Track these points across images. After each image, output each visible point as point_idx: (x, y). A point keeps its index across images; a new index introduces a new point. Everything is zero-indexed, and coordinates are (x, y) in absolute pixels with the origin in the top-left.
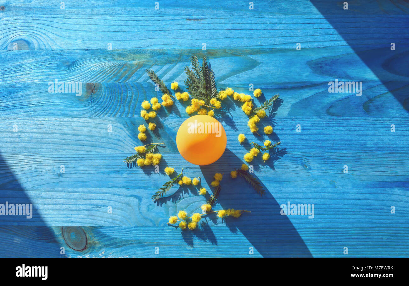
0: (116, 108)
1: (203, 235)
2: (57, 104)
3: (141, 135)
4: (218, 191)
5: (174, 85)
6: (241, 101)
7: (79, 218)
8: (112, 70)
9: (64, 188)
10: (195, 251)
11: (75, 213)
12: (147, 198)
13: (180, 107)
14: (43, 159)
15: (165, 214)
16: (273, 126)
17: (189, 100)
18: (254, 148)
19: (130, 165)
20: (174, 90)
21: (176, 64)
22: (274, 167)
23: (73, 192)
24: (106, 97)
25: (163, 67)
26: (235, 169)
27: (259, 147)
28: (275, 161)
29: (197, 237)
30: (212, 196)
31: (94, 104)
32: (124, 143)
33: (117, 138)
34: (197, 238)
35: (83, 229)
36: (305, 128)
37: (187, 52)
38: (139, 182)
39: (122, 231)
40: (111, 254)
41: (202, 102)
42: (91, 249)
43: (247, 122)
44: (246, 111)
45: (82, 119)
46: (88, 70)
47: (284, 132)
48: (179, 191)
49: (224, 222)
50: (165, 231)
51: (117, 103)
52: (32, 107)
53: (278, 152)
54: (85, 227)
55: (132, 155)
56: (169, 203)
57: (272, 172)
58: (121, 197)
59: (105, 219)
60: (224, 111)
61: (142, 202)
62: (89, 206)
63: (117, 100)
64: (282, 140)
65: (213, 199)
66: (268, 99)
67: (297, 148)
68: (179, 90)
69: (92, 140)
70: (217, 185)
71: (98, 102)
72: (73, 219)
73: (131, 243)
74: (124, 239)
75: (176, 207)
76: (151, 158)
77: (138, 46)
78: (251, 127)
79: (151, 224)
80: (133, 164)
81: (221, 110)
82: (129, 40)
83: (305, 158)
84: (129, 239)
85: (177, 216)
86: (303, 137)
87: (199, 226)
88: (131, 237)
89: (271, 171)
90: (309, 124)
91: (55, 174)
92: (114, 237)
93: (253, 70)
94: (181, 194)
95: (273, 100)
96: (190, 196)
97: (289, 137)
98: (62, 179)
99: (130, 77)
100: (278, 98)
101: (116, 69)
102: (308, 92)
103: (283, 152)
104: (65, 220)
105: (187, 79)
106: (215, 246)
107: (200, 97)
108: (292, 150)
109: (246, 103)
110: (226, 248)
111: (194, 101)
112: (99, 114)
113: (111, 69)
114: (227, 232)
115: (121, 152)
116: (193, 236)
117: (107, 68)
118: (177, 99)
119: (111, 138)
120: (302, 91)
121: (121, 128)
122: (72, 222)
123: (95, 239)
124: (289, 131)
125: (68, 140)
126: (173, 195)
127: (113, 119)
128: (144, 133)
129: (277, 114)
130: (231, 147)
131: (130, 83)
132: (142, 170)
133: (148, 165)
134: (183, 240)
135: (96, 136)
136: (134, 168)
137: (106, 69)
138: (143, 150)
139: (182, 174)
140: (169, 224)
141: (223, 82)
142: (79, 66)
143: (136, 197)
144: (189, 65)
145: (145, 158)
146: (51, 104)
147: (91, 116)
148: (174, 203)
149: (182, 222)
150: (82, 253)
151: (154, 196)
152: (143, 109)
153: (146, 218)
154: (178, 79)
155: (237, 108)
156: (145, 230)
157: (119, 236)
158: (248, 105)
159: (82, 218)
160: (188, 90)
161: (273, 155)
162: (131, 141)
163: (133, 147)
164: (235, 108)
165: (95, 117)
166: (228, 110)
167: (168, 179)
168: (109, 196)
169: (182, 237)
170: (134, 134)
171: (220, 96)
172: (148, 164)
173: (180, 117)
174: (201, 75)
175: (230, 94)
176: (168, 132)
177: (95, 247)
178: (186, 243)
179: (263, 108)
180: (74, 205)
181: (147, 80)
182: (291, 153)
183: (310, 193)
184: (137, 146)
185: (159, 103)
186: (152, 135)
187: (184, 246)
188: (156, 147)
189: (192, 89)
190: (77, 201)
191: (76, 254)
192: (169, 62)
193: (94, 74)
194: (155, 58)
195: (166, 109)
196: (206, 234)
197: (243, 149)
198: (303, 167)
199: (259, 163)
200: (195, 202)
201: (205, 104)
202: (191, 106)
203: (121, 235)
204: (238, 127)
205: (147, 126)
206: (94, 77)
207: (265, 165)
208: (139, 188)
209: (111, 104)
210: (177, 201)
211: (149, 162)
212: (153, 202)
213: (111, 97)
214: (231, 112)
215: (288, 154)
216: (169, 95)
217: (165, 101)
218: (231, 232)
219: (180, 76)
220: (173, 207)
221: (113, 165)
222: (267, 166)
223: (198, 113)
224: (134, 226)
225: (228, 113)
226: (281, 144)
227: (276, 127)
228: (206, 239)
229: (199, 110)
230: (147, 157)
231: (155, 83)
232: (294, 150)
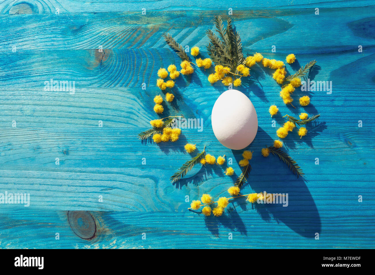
0: (128, 77)
1: (230, 223)
2: (63, 72)
3: (157, 108)
4: (247, 170)
5: (195, 50)
6: (272, 68)
7: (87, 202)
8: (124, 35)
9: (70, 167)
10: (221, 242)
11: (83, 196)
12: (165, 179)
13: (202, 76)
14: (48, 134)
16: (310, 96)
17: (212, 66)
19: (144, 141)
20: (194, 57)
21: (196, 27)
22: (312, 144)
23: (80, 172)
24: (117, 65)
25: (182, 31)
26: (266, 146)
27: (295, 121)
28: (314, 138)
29: (223, 224)
30: (241, 176)
31: (104, 72)
32: (138, 116)
33: (130, 110)
34: (222, 226)
35: (92, 214)
36: (348, 98)
37: (209, 14)
38: (156, 160)
39: (136, 217)
40: (123, 244)
41: (228, 69)
42: (101, 238)
43: (279, 92)
44: (278, 79)
45: (91, 90)
46: (97, 36)
47: (322, 103)
48: (202, 172)
49: (254, 207)
50: (186, 217)
51: (129, 71)
52: (35, 76)
53: (316, 126)
54: (94, 212)
55: (146, 131)
56: (190, 185)
57: (310, 150)
58: (135, 177)
59: (116, 203)
60: (252, 80)
61: (159, 184)
62: (98, 188)
63: (130, 68)
64: (320, 112)
65: (242, 181)
66: (303, 67)
67: (339, 122)
68: (200, 56)
69: (102, 113)
70: (246, 165)
71: (109, 70)
72: (80, 203)
74: (138, 227)
75: (198, 189)
76: (169, 133)
77: (153, 8)
78: (284, 97)
79: (169, 209)
80: (148, 140)
81: (249, 79)
83: (349, 133)
84: (144, 226)
85: (200, 200)
86: (345, 109)
87: (225, 212)
88: (147, 224)
89: (309, 149)
90: (351, 94)
91: (61, 151)
92: (126, 223)
93: (285, 33)
94: (204, 175)
95: (309, 67)
96: (214, 178)
97: (329, 109)
98: (68, 157)
99: (145, 43)
100: (314, 65)
101: (128, 34)
102: (349, 58)
103: (322, 127)
104: (72, 203)
105: (210, 44)
106: (245, 236)
107: (224, 63)
108: (332, 124)
109: (278, 70)
110: (257, 238)
111: (218, 68)
112: (110, 84)
113: (122, 34)
114: (259, 220)
115: (134, 126)
116: (217, 224)
117: (119, 33)
118: (198, 66)
119: (123, 111)
120: (343, 56)
121: (134, 100)
122: (79, 206)
123: (105, 226)
124: (329, 102)
125: (74, 113)
126: (194, 176)
127: (125, 89)
128: (160, 105)
130: (262, 120)
131: (144, 49)
132: (158, 147)
133: (166, 142)
134: (207, 229)
135: (106, 109)
136: (149, 145)
137: (118, 34)
138: (160, 124)
139: (205, 152)
140: (190, 210)
141: (249, 47)
142: (87, 31)
143: (152, 177)
144: (211, 28)
145: (162, 133)
146: (57, 72)
147: (100, 86)
148: (196, 185)
149: (205, 207)
150: (91, 242)
151: (173, 177)
152: (160, 78)
153: (164, 202)
154: (198, 44)
155: (267, 76)
156: (163, 217)
157: (132, 223)
158: (280, 73)
159: (90, 202)
160: (210, 56)
161: (310, 130)
162: (146, 115)
163: (148, 121)
164: (265, 76)
165: (105, 87)
166: (257, 78)
167: (190, 158)
168: (121, 177)
169: (206, 224)
170: (149, 105)
171: (248, 62)
172: (166, 140)
173: (202, 86)
174: (225, 39)
175: (259, 60)
176: (188, 104)
177: (105, 235)
178: (210, 232)
179: (298, 75)
180: (82, 186)
181: (164, 45)
182: (331, 127)
183: (357, 174)
184: (153, 119)
185: (177, 70)
186: (170, 107)
187: (208, 235)
189: (215, 55)
190: (84, 181)
191: (83, 243)
192: (187, 25)
193: (104, 40)
194: (173, 21)
195: (185, 77)
196: (234, 222)
198: (347, 144)
199: (295, 139)
200: (220, 184)
201: (231, 71)
202: (214, 74)
203: (134, 222)
204: (268, 98)
205: (164, 97)
206: (104, 43)
207: (301, 142)
208: (156, 167)
209: (123, 72)
210: (199, 182)
211: (167, 138)
212: (172, 184)
213: (122, 64)
214: (260, 81)
215: (328, 129)
216: (190, 62)
217: (184, 68)
218: (263, 220)
219: (201, 41)
220: (195, 189)
221: (126, 141)
222: (304, 143)
223: (222, 82)
224: (150, 211)
225: (257, 82)
226: (319, 118)
227: (313, 98)
228: (234, 228)
229: (223, 78)
230: (164, 132)
231: (173, 49)
232: (335, 124)
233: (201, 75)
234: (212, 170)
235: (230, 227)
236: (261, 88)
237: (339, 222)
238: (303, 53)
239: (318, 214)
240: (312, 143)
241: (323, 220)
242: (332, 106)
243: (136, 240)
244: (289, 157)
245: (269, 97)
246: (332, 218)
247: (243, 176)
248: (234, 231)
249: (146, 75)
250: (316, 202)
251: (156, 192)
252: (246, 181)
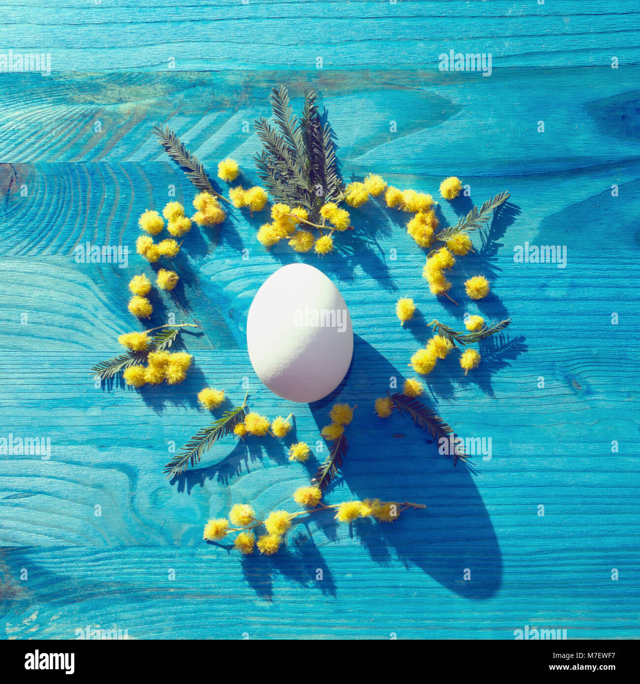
0: (71, 230)
1: (299, 569)
3: (137, 304)
4: (340, 449)
5: (226, 167)
6: (405, 209)
8: (62, 130)
10: (278, 611)
12: (153, 471)
13: (245, 227)
15: (198, 512)
16: (491, 277)
17: (268, 205)
18: (437, 337)
19: (107, 382)
20: (227, 183)
21: (235, 112)
22: (491, 387)
24: (45, 202)
25: (200, 120)
26: (386, 392)
27: (451, 335)
28: (496, 373)
29: (282, 573)
30: (326, 462)
31: (13, 220)
32: (92, 324)
33: (74, 311)
34: (281, 577)
36: (577, 281)
37: (265, 78)
38: (133, 427)
39: (85, 558)
40: (54, 621)
41: (301, 214)
42: (2, 607)
43: (422, 267)
44: (417, 237)
47: (518, 292)
48: (238, 453)
49: (354, 533)
50: (199, 557)
51: (74, 217)
53: (503, 347)
55: (112, 359)
56: (211, 484)
57: (487, 400)
58: (83, 468)
59: (40, 528)
60: (361, 237)
61: (139, 482)
63: (76, 210)
64: (514, 314)
65: (328, 474)
66: (478, 204)
67: (554, 337)
68: (240, 181)
69: (8, 318)
70: (336, 436)
71: (25, 215)
73: (106, 590)
74: (88, 581)
75: (229, 494)
76: (163, 365)
77: (134, 64)
78: (431, 279)
79: (161, 540)
80: (115, 379)
81: (354, 236)
82: (110, 48)
83: (576, 362)
84: (103, 579)
85: (228, 518)
86: (571, 307)
87: (289, 545)
88: (109, 575)
89: (485, 399)
90: (586, 272)
92: (62, 574)
93: (441, 127)
94: (242, 462)
95: (493, 207)
96: (266, 466)
97: (531, 306)
99: (112, 148)
100: (505, 202)
101: (73, 125)
102: (586, 186)
103: (516, 348)
105: (263, 151)
106: (331, 598)
107: (296, 198)
108: (539, 341)
109: (419, 216)
110: (359, 603)
111: (279, 209)
112: (27, 248)
113: (59, 125)
114: (364, 560)
115: (83, 347)
116: (271, 572)
117: (51, 123)
118: (235, 206)
119: (58, 313)
120: (571, 183)
121: (85, 285)
123: (14, 579)
124: (535, 291)
126: (220, 463)
127: (64, 260)
128: (144, 297)
129: (502, 245)
130: (378, 333)
131: (110, 163)
132: (139, 396)
133: (155, 384)
134: (247, 583)
135: (18, 307)
136: (117, 392)
137: (47, 126)
138: (141, 344)
139: (246, 408)
140: (208, 541)
141: (358, 160)
143: (123, 467)
144: (268, 114)
145: (145, 364)
147: (5, 252)
148: (223, 483)
149: (242, 535)
151: (170, 465)
152: (144, 233)
153: (148, 525)
154: (238, 151)
155: (395, 228)
156: (146, 557)
157: (75, 573)
158: (423, 221)
160: (266, 182)
161: (488, 355)
162: (112, 320)
163: (116, 336)
164: (390, 229)
165: (16, 254)
166: (373, 234)
167: (209, 423)
168: (51, 467)
169: (244, 573)
170: (120, 299)
171: (349, 198)
172: (154, 380)
173: (242, 252)
174: (296, 140)
175: (376, 192)
176: (211, 295)
177: (13, 601)
178: (253, 591)
179: (464, 227)
181: (156, 154)
182: (536, 348)
183: (587, 456)
184: (127, 332)
185: (185, 215)
186: (168, 302)
187: (247, 598)
188: (178, 336)
189: (276, 179)
192: (216, 106)
193: (14, 140)
194: (181, 96)
195: (206, 232)
196: (306, 567)
197: (410, 340)
198: (570, 386)
199: (452, 377)
200: (278, 481)
201: (309, 218)
202: (270, 223)
203: (80, 571)
204: (397, 282)
205: (153, 280)
206: (14, 149)
207: (467, 383)
208: (132, 444)
209: (59, 219)
210: (231, 478)
211: (156, 376)
212: (168, 483)
213: (58, 199)
214: (378, 242)
215: (529, 353)
216: (215, 195)
217: (201, 210)
218: (374, 560)
219: (245, 144)
220: (221, 494)
221: (64, 383)
222: (473, 384)
223: (291, 243)
224: (116, 544)
225: (371, 243)
226: (511, 327)
227: (499, 282)
228: (307, 580)
229: (293, 233)
230: (149, 361)
231: (177, 162)
232: (545, 340)
233: (242, 227)
234: (261, 449)
235: (298, 579)
236: (381, 257)
237: (542, 563)
238: (480, 174)
239: (497, 546)
240: (492, 384)
241: (508, 560)
242: (540, 300)
243: (84, 610)
244: (436, 417)
245: (399, 279)
246: (527, 554)
247: (331, 462)
248: (307, 587)
249: (114, 227)
250: (494, 519)
251: (132, 501)
252: (337, 474)
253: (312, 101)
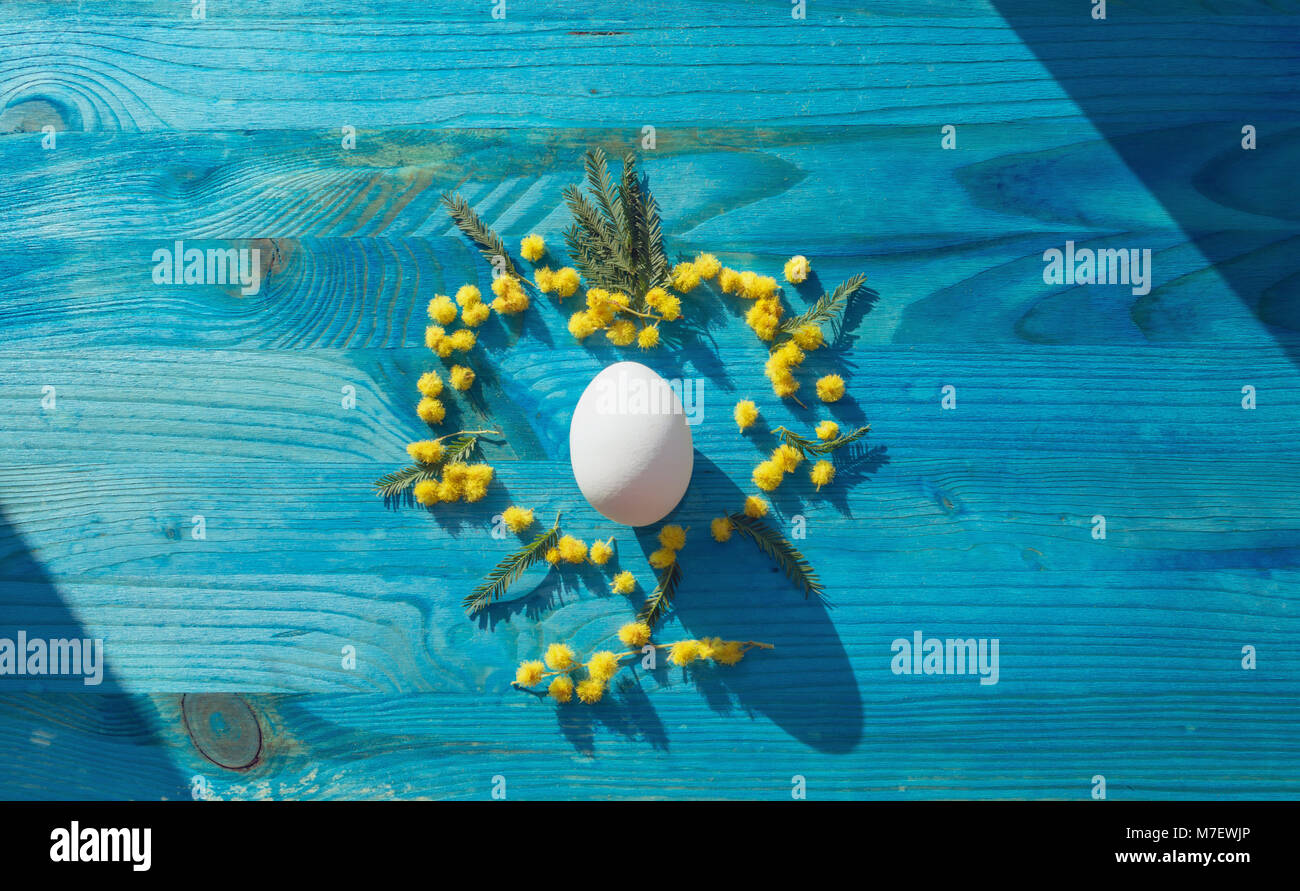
0: (346, 318)
1: (624, 719)
2: (160, 305)
3: (427, 407)
4: (671, 579)
5: (531, 244)
6: (744, 295)
7: (235, 668)
8: (332, 198)
9: (186, 573)
10: (601, 769)
11: (222, 653)
12: (449, 604)
13: (551, 316)
14: (119, 482)
15: (504, 653)
16: (846, 375)
17: (581, 291)
18: (784, 447)
19: (392, 500)
20: (531, 263)
21: (538, 177)
22: (846, 505)
23: (215, 586)
24: (313, 285)
25: (496, 187)
26: (724, 512)
27: (801, 444)
28: (852, 488)
29: (605, 724)
30: (655, 594)
31: (276, 306)
32: (373, 430)
33: (353, 415)
34: (604, 729)
35: (249, 701)
37: (573, 138)
38: (424, 552)
39: (372, 707)
40: (336, 780)
41: (621, 300)
42: (275, 765)
43: (763, 364)
44: (759, 329)
45: (239, 356)
46: (257, 198)
47: (879, 394)
48: (549, 584)
49: (688, 677)
50: (507, 706)
51: (349, 303)
52: (79, 316)
53: (860, 458)
54: (254, 696)
55: (399, 471)
56: (519, 620)
57: (843, 521)
58: (366, 601)
59: (315, 672)
60: (690, 328)
61: (434, 619)
62: (266, 630)
63: (350, 295)
64: (873, 419)
65: (657, 608)
66: (829, 290)
67: (921, 447)
68: (548, 260)
69: (272, 423)
70: (667, 564)
71: (290, 300)
72: (216, 672)
73: (398, 744)
74: (375, 734)
75: (538, 632)
76: (460, 479)
77: (416, 120)
78: (775, 378)
79: (460, 686)
80: (402, 496)
81: (682, 326)
82: (388, 100)
83: (946, 476)
84: (394, 731)
85: (543, 660)
86: (940, 411)
87: (612, 691)
88: (400, 727)
89: (841, 520)
90: (957, 369)
91: (158, 530)
92: (345, 725)
93: (783, 197)
94: (555, 593)
95: (847, 292)
96: (583, 599)
97: (895, 410)
98: (180, 545)
99: (392, 220)
100: (861, 287)
101: (344, 192)
102: (957, 267)
103: (876, 459)
104: (193, 672)
105: (574, 226)
106: (662, 753)
107: (614, 282)
108: (903, 451)
109: (761, 303)
110: (695, 759)
111: (596, 295)
112: (293, 340)
113: (328, 193)
114: (700, 709)
115: (362, 458)
116: (591, 723)
117: (318, 190)
118: (542, 291)
119: (332, 417)
120: (937, 265)
121: (364, 384)
122: (214, 679)
123: (287, 733)
124: (898, 392)
125: (195, 421)
126: (527, 596)
127: (338, 354)
128: (436, 398)
129: (858, 337)
130: (712, 442)
131: (391, 238)
132: (430, 515)
133: (450, 501)
134: (563, 736)
135: (284, 409)
136: (406, 512)
137: (314, 193)
138: (435, 454)
139: (558, 530)
140: (516, 687)
141: (686, 236)
142: (226, 185)
143: (415, 600)
144: (579, 180)
145: (440, 479)
146: (141, 305)
147: (267, 344)
148: (533, 618)
149: (558, 679)
150: (248, 776)
151: (470, 598)
152: (434, 322)
153: (445, 668)
154: (543, 225)
155: (731, 318)
156: (444, 706)
157: (360, 725)
158: (766, 310)
159: (244, 668)
160: (575, 262)
161: (843, 468)
162: (396, 426)
163: (403, 445)
164: (726, 319)
165: (280, 347)
166: (704, 324)
167: (517, 548)
168: (328, 600)
169: (559, 725)
170: (405, 401)
171: (678, 281)
172: (450, 498)
173: (551, 345)
174: (615, 214)
175: (710, 274)
176: (514, 396)
177: (286, 757)
178: (570, 745)
179: (815, 317)
180: (220, 626)
181: (447, 227)
182: (901, 459)
183: (961, 587)
184: (416, 440)
185: (483, 302)
186: (463, 405)
187: (565, 753)
188: (476, 445)
189: (590, 259)
190: (225, 613)
191: (228, 778)
192: (514, 170)
193: (275, 211)
194: (472, 158)
195: (506, 321)
196: (634, 717)
197: (750, 450)
198: (940, 505)
199: (801, 493)
200: (598, 617)
201: (631, 306)
202: (584, 312)
203: (367, 722)
204: (735, 381)
205: (445, 378)
206: (275, 220)
207: (819, 500)
208: (423, 572)
209: (331, 305)
210: (542, 612)
211: (453, 493)
212: (468, 618)
213: (329, 282)
214: (712, 333)
215: (892, 465)
216: (517, 278)
217: (501, 296)
218: (712, 709)
219: (550, 217)
220: (529, 632)
221: (341, 500)
222: (825, 502)
223: (608, 335)
224: (408, 690)
225: (703, 334)
226: (870, 434)
227: (855, 380)
228: (634, 732)
229: (611, 324)
230: (445, 475)
231: (471, 238)
232: (910, 451)
233: (549, 316)
234: (576, 578)
235: (623, 731)
236: (714, 350)
237: (911, 712)
238: (831, 253)
239: (858, 693)
240: (848, 502)
241: (871, 709)
242: (904, 403)
243: (371, 768)
244: (784, 541)
245: (736, 378)
246: (892, 702)
247: (661, 593)
248: (634, 740)
249: (397, 315)
250: (854, 661)
251: (425, 640)
252: (669, 607)
253: (630, 165)
